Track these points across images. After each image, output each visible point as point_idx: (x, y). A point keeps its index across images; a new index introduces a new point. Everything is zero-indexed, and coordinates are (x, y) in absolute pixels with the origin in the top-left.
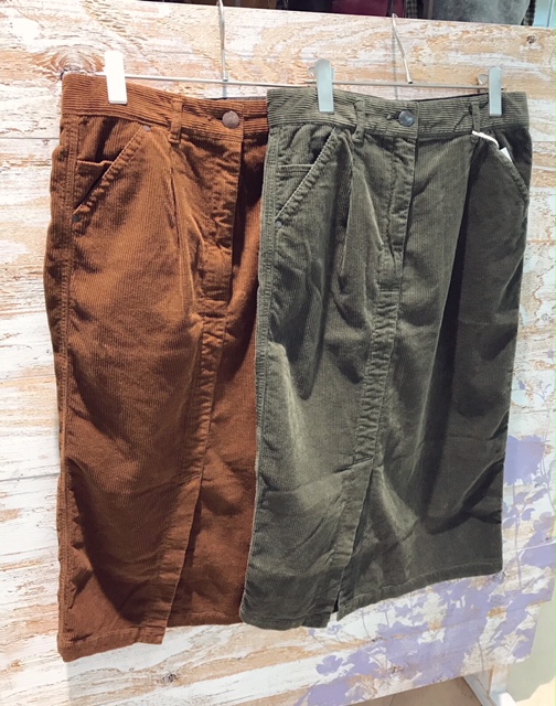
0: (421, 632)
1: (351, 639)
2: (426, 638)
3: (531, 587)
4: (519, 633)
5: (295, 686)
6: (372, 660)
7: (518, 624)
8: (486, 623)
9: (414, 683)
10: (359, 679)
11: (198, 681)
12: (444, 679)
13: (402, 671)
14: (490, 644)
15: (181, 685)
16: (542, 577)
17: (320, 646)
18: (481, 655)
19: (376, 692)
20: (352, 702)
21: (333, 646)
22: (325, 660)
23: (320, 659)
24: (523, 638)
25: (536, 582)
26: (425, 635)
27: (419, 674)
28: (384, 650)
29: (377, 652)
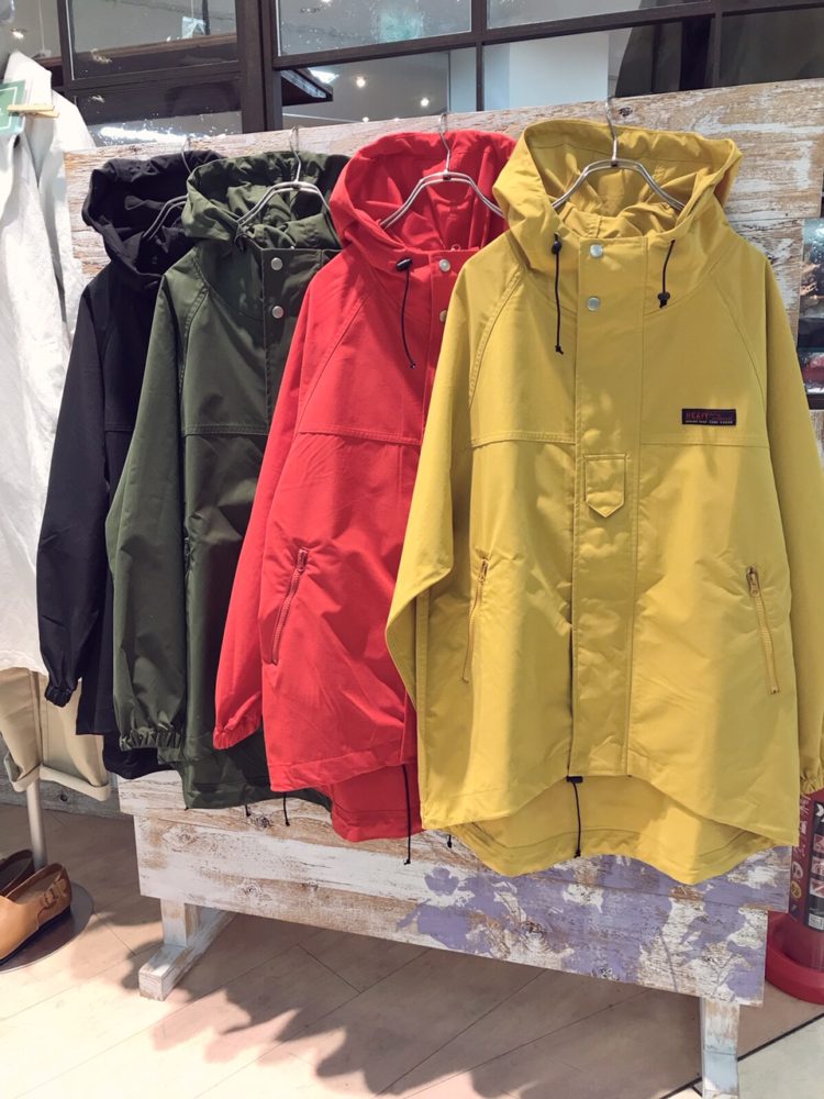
0: (567, 882)
1: (466, 852)
2: (573, 894)
3: (744, 873)
4: (732, 947)
5: (401, 894)
6: (498, 898)
7: (730, 932)
8: (670, 907)
9: (565, 962)
10: (483, 922)
11: (291, 838)
12: (612, 977)
13: (544, 934)
14: (681, 948)
15: (274, 835)
16: (762, 862)
17: (427, 847)
18: (668, 961)
19: (509, 953)
20: (476, 952)
21: (443, 854)
22: (435, 871)
23: (430, 867)
24: (740, 960)
25: (750, 866)
26: (572, 888)
27: (569, 951)
28: (515, 889)
29: (503, 889)
